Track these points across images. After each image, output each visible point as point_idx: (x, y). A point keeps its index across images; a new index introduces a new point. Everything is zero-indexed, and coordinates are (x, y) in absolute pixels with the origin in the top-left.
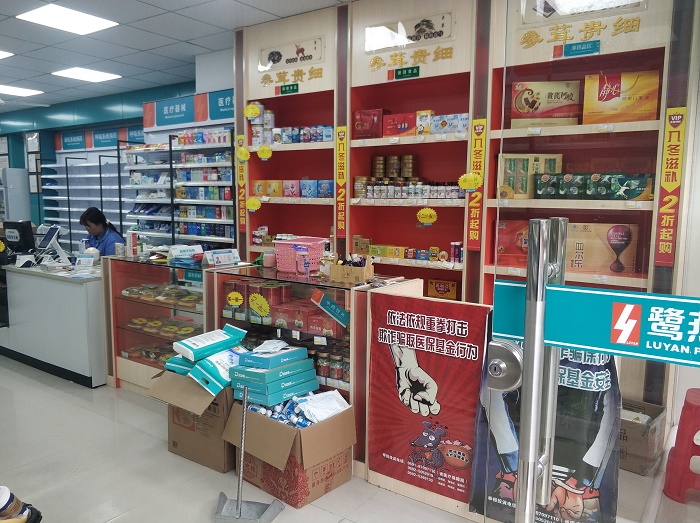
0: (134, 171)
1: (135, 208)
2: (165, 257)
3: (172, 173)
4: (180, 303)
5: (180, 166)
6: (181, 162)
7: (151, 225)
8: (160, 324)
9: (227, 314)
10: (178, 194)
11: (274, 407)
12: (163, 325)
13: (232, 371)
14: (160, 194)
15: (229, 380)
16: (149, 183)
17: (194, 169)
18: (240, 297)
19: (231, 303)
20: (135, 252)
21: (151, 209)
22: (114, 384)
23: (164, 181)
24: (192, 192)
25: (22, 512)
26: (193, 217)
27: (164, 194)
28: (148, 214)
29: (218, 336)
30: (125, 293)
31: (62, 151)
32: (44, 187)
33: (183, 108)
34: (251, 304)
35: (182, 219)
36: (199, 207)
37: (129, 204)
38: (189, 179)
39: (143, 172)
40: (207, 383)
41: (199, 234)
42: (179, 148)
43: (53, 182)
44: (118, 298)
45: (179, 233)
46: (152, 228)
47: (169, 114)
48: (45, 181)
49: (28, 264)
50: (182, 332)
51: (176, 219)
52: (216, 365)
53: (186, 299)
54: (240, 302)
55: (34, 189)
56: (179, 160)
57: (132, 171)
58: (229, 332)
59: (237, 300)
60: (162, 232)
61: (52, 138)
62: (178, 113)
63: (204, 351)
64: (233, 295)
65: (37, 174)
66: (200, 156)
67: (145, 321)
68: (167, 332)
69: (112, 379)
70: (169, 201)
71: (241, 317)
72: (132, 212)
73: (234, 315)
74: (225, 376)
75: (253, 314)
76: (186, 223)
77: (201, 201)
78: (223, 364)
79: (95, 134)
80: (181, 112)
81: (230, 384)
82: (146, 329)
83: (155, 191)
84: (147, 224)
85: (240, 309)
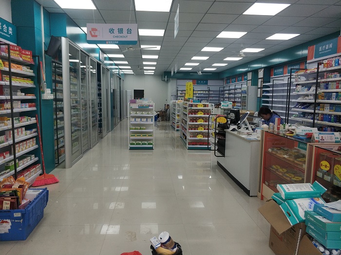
0: (299, 85)
1: (297, 105)
2: (293, 133)
3: (318, 85)
4: (296, 162)
5: (323, 80)
6: (324, 79)
7: (304, 114)
8: (285, 171)
9: (319, 174)
10: (320, 97)
11: (332, 250)
12: (287, 172)
13: (306, 213)
14: (310, 97)
15: (304, 218)
16: (305, 92)
17: (331, 82)
18: (328, 165)
19: (323, 168)
20: (278, 129)
21: (305, 106)
22: (260, 197)
23: (312, 90)
24: (328, 96)
25: (173, 248)
26: (327, 111)
27: (312, 97)
28: (303, 108)
29: (307, 188)
30: (270, 150)
31: (273, 77)
32: (263, 94)
33: (331, 46)
34: (335, 171)
35: (320, 112)
36: (331, 104)
37: (294, 102)
38: (327, 88)
39: (303, 85)
40: (290, 215)
41: (330, 121)
42: (324, 70)
43: (268, 92)
44: (266, 152)
45: (318, 120)
46: (304, 116)
47: (322, 51)
48: (264, 91)
49: (234, 130)
50: (294, 179)
51: (316, 111)
52: (298, 206)
53: (300, 160)
54: (328, 169)
55: (259, 96)
56: (323, 77)
57: (297, 85)
58: (315, 186)
59: (326, 166)
60: (309, 119)
61: (270, 71)
62: (327, 50)
63: (293, 195)
64: (324, 163)
65: (261, 88)
66: (336, 73)
67: (279, 167)
68: (287, 177)
69: (260, 194)
70: (313, 101)
71: (328, 178)
72: (295, 107)
73: (323, 176)
74: (302, 215)
75: (335, 179)
76: (323, 114)
77: (333, 101)
78: (303, 206)
79: (289, 67)
80: (329, 49)
81: (304, 221)
82: (277, 172)
83: (307, 95)
84: (302, 114)
85: (328, 173)
